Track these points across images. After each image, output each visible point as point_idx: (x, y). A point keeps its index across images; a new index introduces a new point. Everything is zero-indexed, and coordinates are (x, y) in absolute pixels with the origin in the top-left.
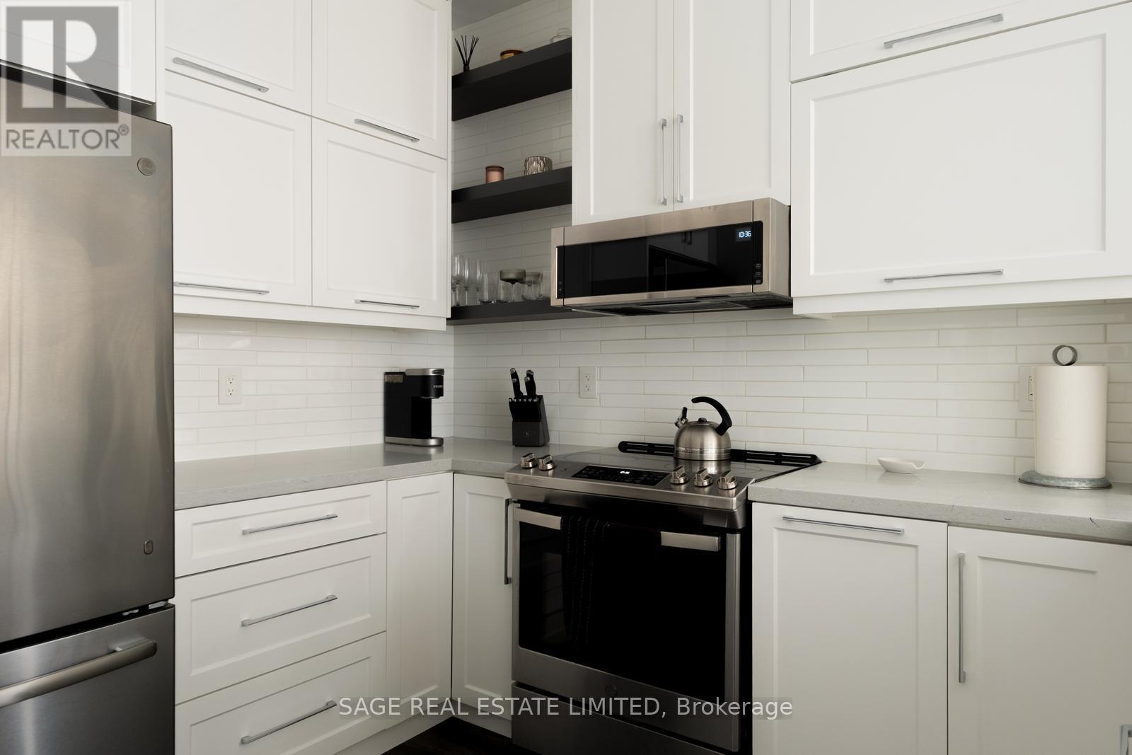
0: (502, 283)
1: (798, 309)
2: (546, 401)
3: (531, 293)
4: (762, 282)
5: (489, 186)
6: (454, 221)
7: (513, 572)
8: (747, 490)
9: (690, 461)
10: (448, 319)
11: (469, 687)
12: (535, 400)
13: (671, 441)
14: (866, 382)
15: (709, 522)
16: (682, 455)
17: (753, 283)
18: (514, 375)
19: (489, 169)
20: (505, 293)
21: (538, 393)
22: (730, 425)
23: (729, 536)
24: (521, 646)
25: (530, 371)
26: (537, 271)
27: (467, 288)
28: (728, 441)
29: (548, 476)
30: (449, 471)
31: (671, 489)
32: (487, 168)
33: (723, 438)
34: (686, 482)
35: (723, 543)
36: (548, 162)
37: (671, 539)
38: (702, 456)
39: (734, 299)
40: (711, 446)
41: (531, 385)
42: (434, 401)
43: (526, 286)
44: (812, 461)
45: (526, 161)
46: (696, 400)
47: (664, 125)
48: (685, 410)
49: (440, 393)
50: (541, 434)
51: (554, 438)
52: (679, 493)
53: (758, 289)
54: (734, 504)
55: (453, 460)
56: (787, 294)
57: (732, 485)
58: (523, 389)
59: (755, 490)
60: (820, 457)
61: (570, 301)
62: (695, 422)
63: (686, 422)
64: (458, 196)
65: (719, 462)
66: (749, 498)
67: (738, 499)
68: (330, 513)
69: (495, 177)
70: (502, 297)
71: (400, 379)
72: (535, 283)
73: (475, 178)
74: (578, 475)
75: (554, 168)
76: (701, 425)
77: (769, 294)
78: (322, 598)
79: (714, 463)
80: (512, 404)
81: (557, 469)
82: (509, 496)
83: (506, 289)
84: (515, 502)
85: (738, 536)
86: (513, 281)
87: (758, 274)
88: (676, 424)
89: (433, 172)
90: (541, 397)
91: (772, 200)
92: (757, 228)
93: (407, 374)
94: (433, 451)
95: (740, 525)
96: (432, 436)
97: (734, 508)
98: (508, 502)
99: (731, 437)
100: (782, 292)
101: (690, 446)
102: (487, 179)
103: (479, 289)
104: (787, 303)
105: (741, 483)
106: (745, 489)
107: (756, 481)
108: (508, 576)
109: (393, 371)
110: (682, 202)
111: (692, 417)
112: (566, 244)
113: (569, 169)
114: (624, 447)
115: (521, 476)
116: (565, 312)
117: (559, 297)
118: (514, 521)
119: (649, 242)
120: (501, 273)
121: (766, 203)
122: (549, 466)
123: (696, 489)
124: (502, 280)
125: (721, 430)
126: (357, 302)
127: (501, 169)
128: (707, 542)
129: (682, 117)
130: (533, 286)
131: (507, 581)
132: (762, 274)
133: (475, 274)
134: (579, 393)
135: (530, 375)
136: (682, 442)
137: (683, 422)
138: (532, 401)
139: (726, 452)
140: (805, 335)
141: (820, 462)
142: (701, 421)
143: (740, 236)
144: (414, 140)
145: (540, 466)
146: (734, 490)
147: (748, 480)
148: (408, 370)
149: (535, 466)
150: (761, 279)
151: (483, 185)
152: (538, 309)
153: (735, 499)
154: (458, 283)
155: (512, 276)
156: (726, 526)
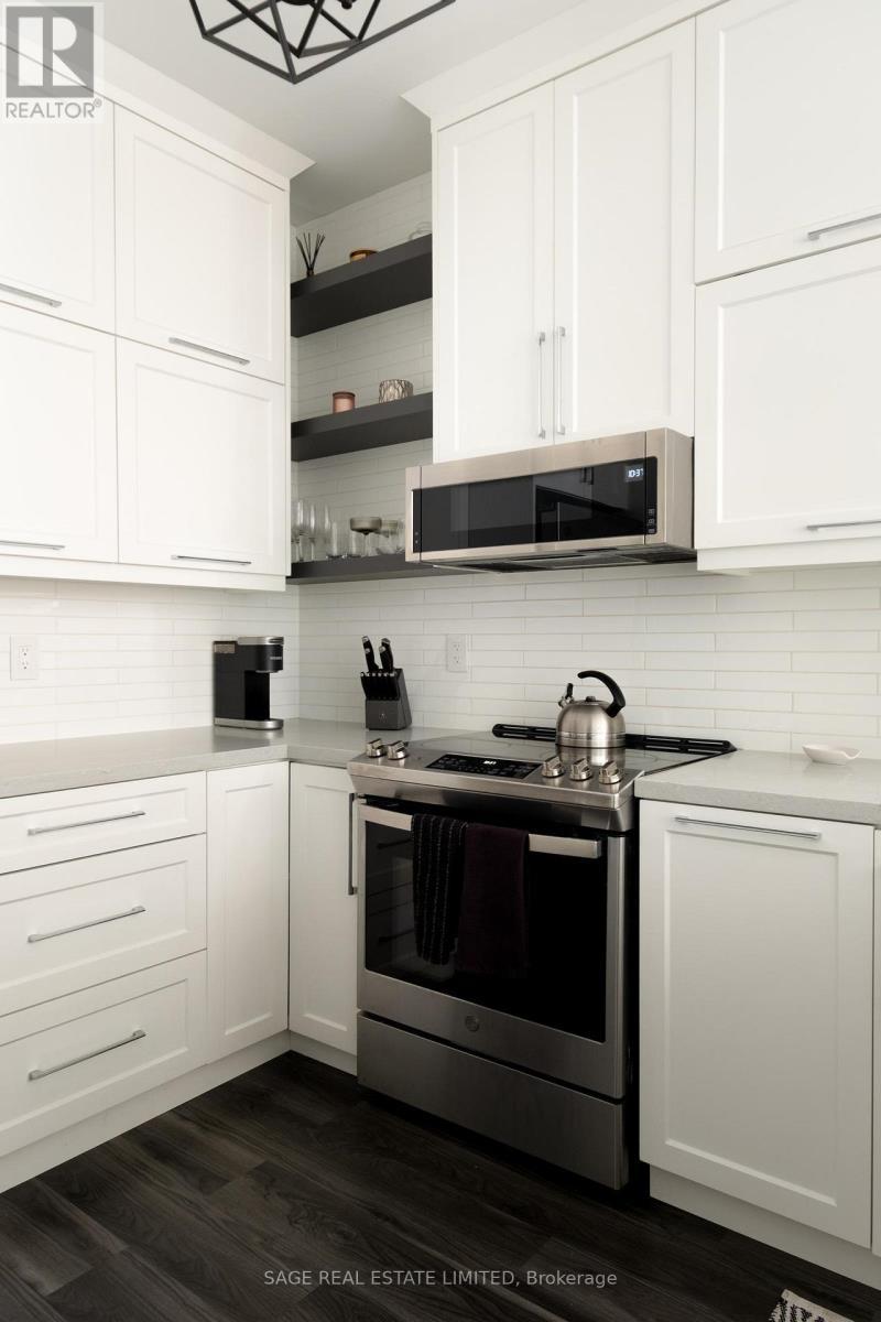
0: (354, 534)
1: (703, 564)
2: (407, 675)
3: (387, 545)
4: (656, 532)
5: (336, 415)
6: (294, 459)
7: (359, 881)
8: (633, 784)
9: (575, 748)
10: (287, 577)
11: (308, 1015)
12: (392, 675)
13: (553, 724)
14: (791, 653)
15: (587, 822)
16: (565, 741)
17: (645, 532)
18: (367, 645)
19: (337, 396)
20: (357, 545)
21: (396, 666)
22: (623, 705)
23: (610, 839)
24: (368, 968)
25: (385, 640)
26: (396, 518)
27: (313, 540)
28: (622, 724)
29: (398, 766)
30: (285, 760)
31: (543, 783)
32: (334, 395)
33: (615, 720)
34: (560, 775)
35: (604, 848)
36: (408, 387)
37: (540, 843)
38: (589, 743)
39: (625, 552)
40: (600, 729)
41: (387, 656)
42: (273, 676)
43: (382, 537)
44: (725, 748)
45: (381, 385)
46: (583, 675)
47: (542, 340)
48: (570, 687)
49: (278, 666)
50: (400, 715)
51: (416, 721)
52: (550, 788)
53: (651, 540)
54: (617, 801)
55: (289, 748)
56: (689, 546)
57: (615, 779)
58: (378, 661)
59: (642, 784)
60: (734, 743)
61: (428, 556)
62: (582, 702)
63: (572, 701)
64: (298, 429)
65: (611, 749)
66: (636, 795)
67: (620, 796)
68: (137, 809)
69: (344, 405)
70: (354, 550)
71: (231, 649)
72: (392, 533)
73: (320, 408)
74: (433, 766)
75: (415, 393)
76: (589, 704)
77: (665, 546)
78: (128, 910)
79: (604, 752)
80: (364, 679)
81: (410, 758)
82: (353, 791)
83: (359, 541)
84: (360, 797)
85: (622, 840)
86: (366, 531)
87: (651, 521)
88: (560, 704)
89: (267, 400)
90: (399, 671)
91: (669, 430)
92: (650, 465)
93: (239, 643)
94: (270, 735)
95: (624, 825)
96: (271, 717)
97: (616, 806)
98: (352, 797)
99: (626, 720)
100: (683, 544)
101: (575, 730)
102: (334, 408)
103: (327, 540)
104: (690, 557)
105: (626, 776)
106: (630, 783)
107: (646, 774)
108: (353, 885)
109: (225, 639)
110: (563, 434)
111: (579, 695)
112: (423, 487)
113: (430, 395)
114: (499, 731)
115: (367, 766)
116: (424, 569)
117: (414, 551)
118: (359, 820)
119: (536, 482)
120: (352, 522)
121: (660, 435)
122: (401, 755)
123: (573, 783)
124: (353, 530)
125: (613, 711)
126: (173, 558)
127: (351, 396)
128: (585, 848)
129: (563, 330)
130: (390, 537)
131: (352, 891)
132: (656, 522)
133: (324, 523)
134: (447, 666)
135: (386, 644)
136: (566, 725)
137: (568, 701)
138: (389, 676)
139: (619, 737)
140: (716, 594)
141: (735, 750)
142: (589, 700)
143: (630, 475)
144: (243, 362)
145: (390, 755)
146: (618, 785)
147: (636, 772)
148: (240, 638)
149: (384, 754)
150: (655, 527)
151: (330, 416)
152: (391, 566)
153: (617, 796)
154: (299, 534)
155: (366, 525)
156: (607, 828)
